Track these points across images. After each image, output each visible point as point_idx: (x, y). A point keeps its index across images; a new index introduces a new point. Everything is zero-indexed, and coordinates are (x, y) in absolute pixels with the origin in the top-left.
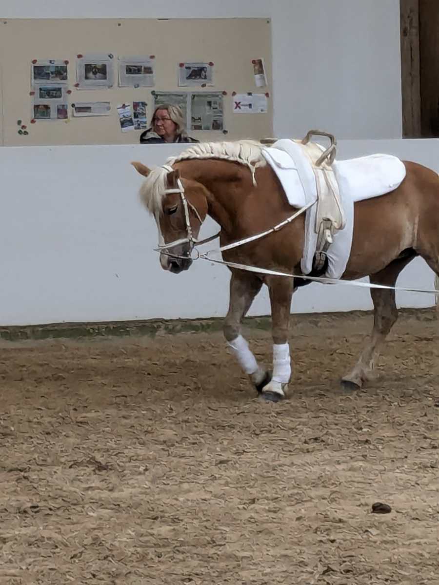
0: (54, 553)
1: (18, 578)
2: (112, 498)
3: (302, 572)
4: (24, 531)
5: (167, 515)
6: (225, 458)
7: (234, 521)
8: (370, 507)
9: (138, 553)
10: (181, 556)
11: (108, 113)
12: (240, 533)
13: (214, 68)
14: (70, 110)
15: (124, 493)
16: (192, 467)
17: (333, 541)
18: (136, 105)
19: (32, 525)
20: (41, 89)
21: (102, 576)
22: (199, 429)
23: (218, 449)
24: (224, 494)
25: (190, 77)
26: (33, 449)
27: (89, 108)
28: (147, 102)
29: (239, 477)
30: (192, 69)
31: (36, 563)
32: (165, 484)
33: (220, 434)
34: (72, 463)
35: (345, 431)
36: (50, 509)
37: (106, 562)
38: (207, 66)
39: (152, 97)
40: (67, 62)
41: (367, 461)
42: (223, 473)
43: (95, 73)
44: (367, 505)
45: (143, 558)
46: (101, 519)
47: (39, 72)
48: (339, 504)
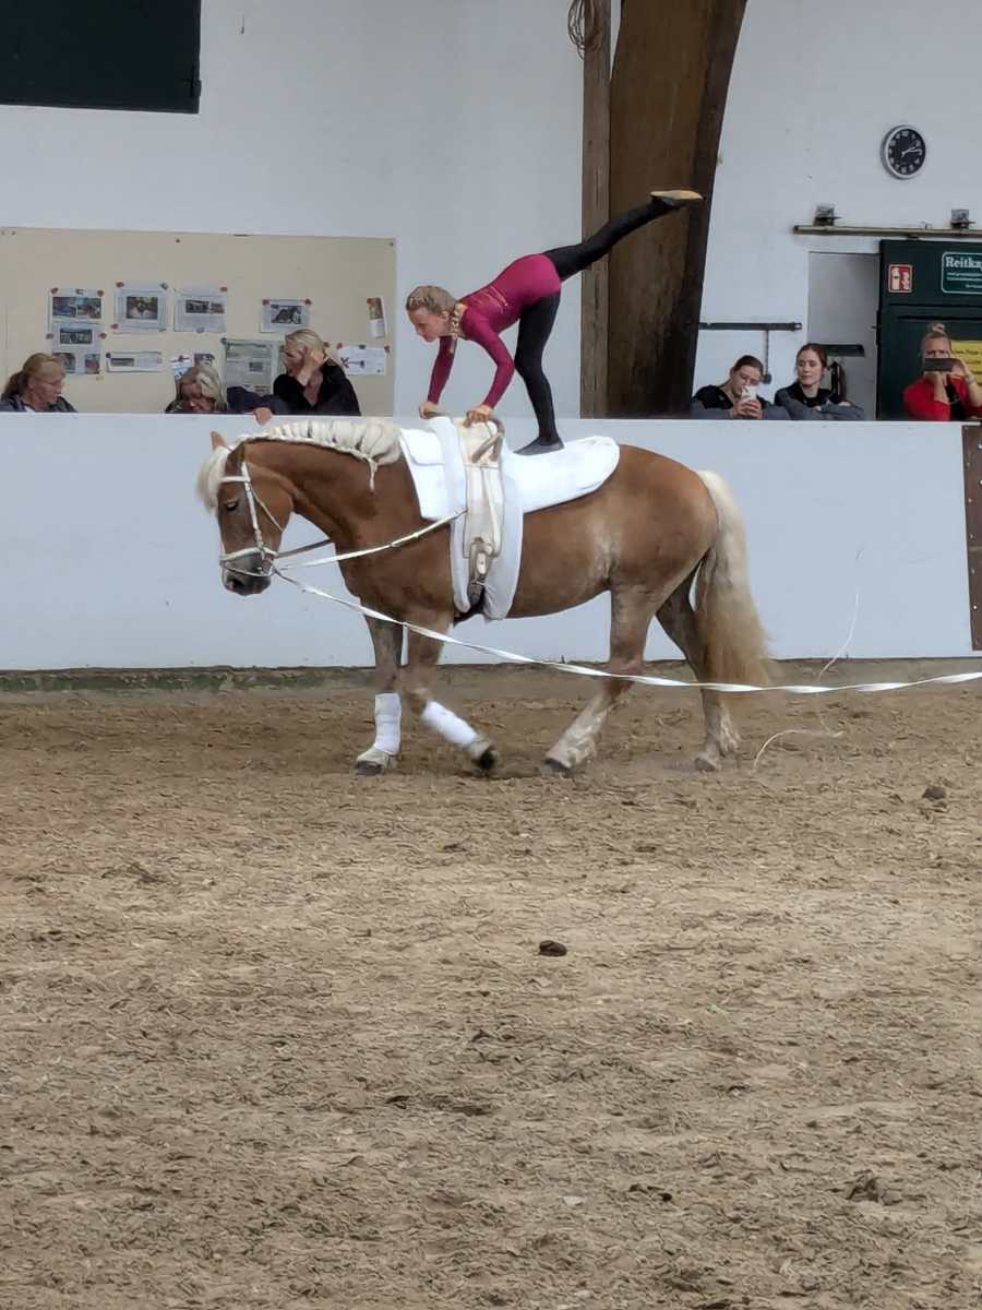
0: (86, 1000)
1: (35, 1034)
2: (166, 924)
3: (443, 1037)
4: (41, 967)
5: (246, 949)
6: (325, 870)
7: (341, 962)
8: (536, 947)
9: (207, 1003)
10: (268, 1010)
11: (159, 367)
12: (352, 979)
13: (311, 308)
14: (103, 362)
15: (183, 917)
16: (278, 881)
17: (485, 994)
18: (198, 358)
19: (53, 959)
20: (62, 331)
21: (156, 1035)
22: (285, 828)
23: (315, 858)
24: (326, 922)
25: (277, 320)
26: (48, 849)
27: (131, 360)
28: (213, 353)
29: (347, 898)
30: (281, 308)
31: (60, 1014)
32: (239, 905)
33: (316, 836)
34: (106, 871)
35: (495, 837)
36: (78, 937)
37: (160, 1014)
38: (302, 304)
39: (222, 346)
40: (101, 293)
41: (529, 880)
42: (323, 891)
43: (141, 310)
44: (531, 943)
45: (213, 1010)
46: (151, 952)
47: (61, 305)
48: (492, 941)
